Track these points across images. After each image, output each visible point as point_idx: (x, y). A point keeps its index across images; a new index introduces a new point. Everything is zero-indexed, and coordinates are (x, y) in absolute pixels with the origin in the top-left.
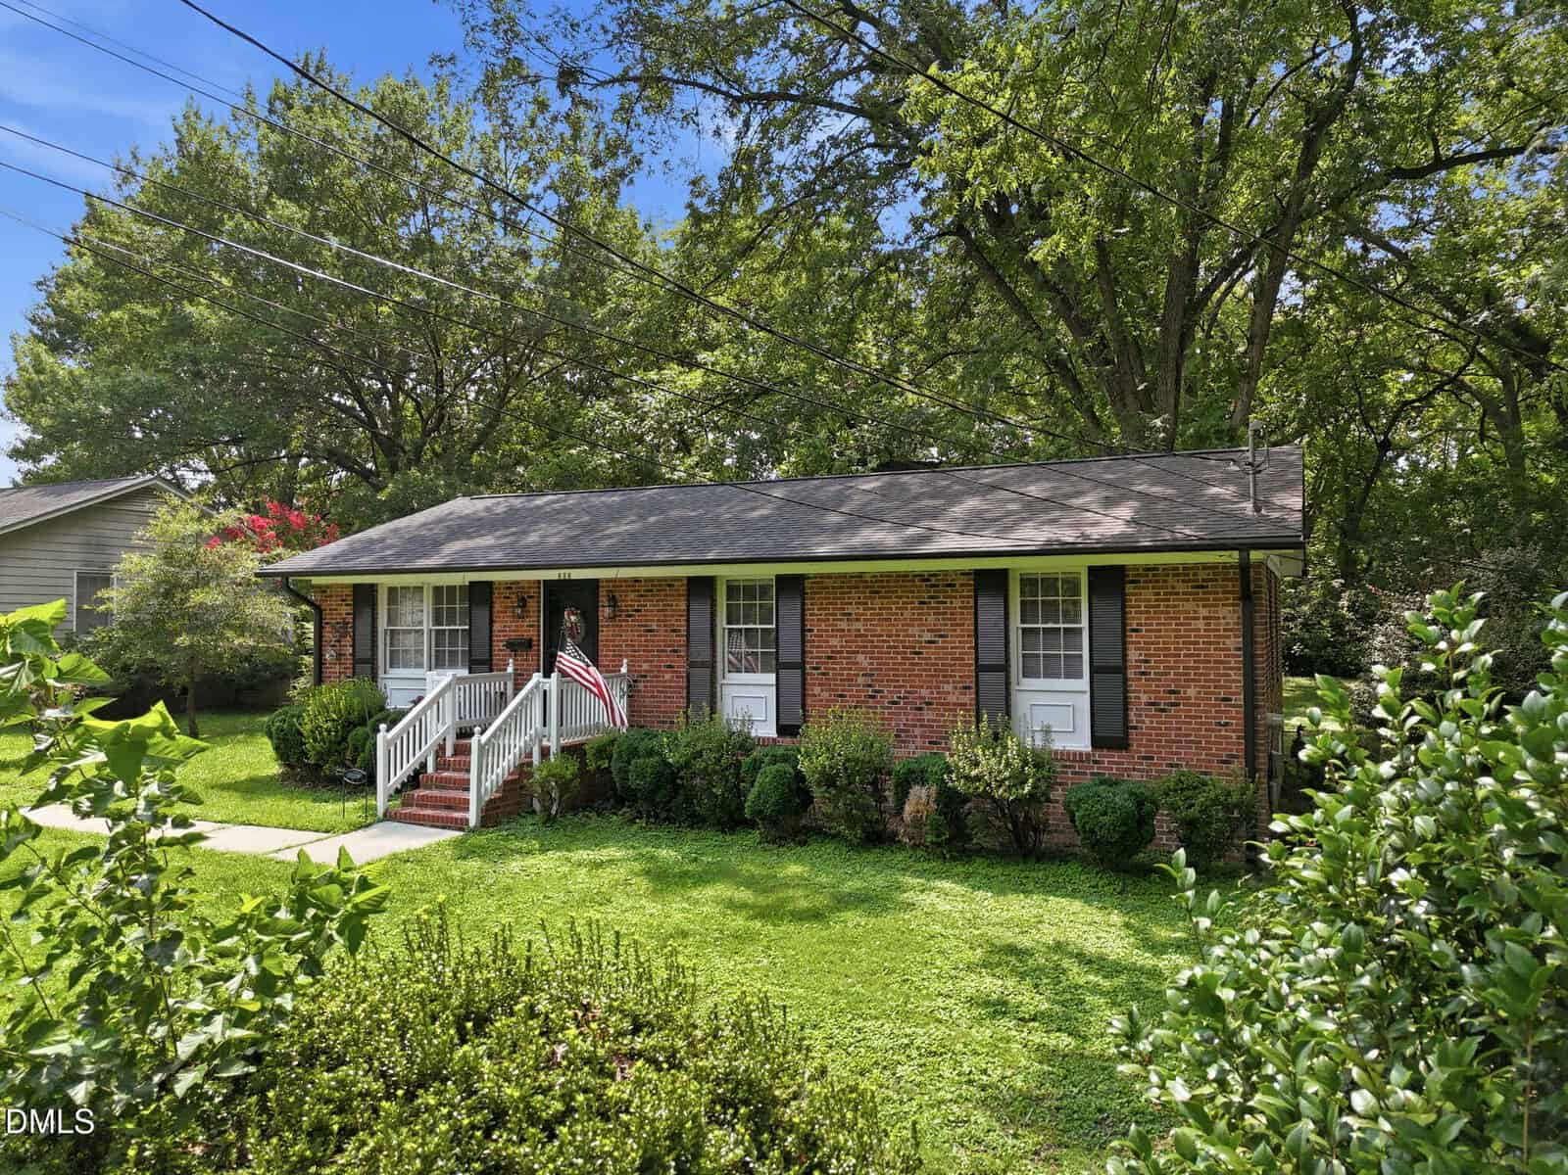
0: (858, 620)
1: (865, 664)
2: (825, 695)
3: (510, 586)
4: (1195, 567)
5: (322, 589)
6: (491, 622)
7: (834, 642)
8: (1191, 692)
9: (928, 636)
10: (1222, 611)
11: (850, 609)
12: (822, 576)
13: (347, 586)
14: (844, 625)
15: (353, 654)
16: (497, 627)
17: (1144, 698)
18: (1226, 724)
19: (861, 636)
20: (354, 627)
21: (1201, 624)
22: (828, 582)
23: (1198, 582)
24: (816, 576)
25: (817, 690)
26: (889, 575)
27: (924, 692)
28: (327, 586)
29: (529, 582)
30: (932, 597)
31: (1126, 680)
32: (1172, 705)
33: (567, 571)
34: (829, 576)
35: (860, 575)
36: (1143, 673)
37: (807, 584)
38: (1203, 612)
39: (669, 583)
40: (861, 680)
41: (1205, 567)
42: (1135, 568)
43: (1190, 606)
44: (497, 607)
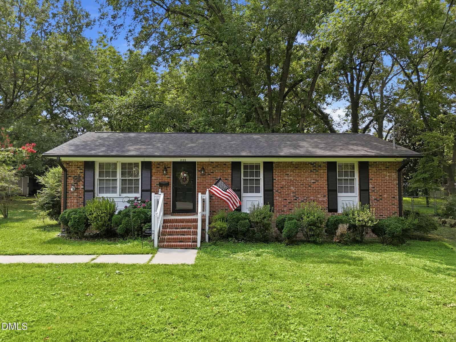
0: (291, 176)
1: (293, 190)
2: (280, 199)
3: (159, 163)
4: (386, 162)
5: (68, 163)
6: (151, 176)
7: (283, 183)
8: (385, 196)
9: (313, 181)
10: (393, 174)
11: (288, 173)
12: (279, 162)
13: (80, 162)
14: (286, 178)
15: (84, 189)
16: (153, 178)
17: (373, 198)
18: (394, 204)
19: (292, 181)
20: (84, 178)
21: (387, 178)
22: (281, 164)
23: (387, 166)
24: (277, 163)
25: (277, 198)
26: (301, 163)
27: (312, 198)
28: (70, 162)
29: (168, 162)
30: (314, 169)
31: (369, 193)
32: (380, 199)
33: (184, 159)
34: (281, 163)
35: (292, 162)
36: (373, 191)
37: (274, 165)
38: (388, 174)
39: (225, 163)
40: (292, 194)
41: (389, 162)
42: (371, 162)
43: (385, 173)
44: (154, 171)
